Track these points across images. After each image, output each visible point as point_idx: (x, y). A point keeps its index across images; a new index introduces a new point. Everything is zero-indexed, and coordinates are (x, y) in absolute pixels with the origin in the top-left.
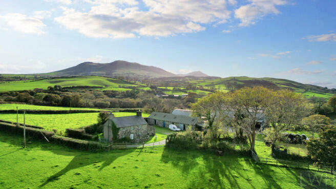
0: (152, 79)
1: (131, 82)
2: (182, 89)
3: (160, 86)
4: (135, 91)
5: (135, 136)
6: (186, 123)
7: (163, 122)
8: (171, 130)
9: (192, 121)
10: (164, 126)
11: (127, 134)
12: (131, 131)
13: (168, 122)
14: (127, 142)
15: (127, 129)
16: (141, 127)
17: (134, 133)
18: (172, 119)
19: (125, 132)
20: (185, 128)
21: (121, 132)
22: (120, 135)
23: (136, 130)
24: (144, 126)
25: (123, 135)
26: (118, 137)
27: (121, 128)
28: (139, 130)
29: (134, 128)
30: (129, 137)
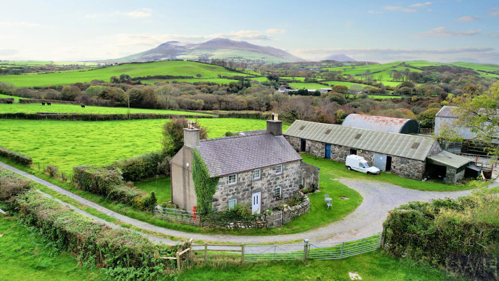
0: (269, 66)
1: (237, 69)
2: (319, 80)
3: (283, 76)
4: (245, 82)
5: (265, 198)
6: (395, 154)
7: (324, 146)
8: (351, 170)
9: (412, 148)
10: (327, 157)
11: (241, 193)
12: (253, 185)
13: (340, 146)
14: (244, 223)
15: (241, 180)
16: (283, 170)
17: (264, 188)
18: (351, 140)
19: (235, 188)
20: (392, 167)
21: (221, 189)
22: (220, 201)
23: (269, 181)
24: (293, 166)
25: (229, 197)
26: (213, 207)
27: (224, 178)
28: (278, 178)
29: (264, 174)
30: (246, 201)
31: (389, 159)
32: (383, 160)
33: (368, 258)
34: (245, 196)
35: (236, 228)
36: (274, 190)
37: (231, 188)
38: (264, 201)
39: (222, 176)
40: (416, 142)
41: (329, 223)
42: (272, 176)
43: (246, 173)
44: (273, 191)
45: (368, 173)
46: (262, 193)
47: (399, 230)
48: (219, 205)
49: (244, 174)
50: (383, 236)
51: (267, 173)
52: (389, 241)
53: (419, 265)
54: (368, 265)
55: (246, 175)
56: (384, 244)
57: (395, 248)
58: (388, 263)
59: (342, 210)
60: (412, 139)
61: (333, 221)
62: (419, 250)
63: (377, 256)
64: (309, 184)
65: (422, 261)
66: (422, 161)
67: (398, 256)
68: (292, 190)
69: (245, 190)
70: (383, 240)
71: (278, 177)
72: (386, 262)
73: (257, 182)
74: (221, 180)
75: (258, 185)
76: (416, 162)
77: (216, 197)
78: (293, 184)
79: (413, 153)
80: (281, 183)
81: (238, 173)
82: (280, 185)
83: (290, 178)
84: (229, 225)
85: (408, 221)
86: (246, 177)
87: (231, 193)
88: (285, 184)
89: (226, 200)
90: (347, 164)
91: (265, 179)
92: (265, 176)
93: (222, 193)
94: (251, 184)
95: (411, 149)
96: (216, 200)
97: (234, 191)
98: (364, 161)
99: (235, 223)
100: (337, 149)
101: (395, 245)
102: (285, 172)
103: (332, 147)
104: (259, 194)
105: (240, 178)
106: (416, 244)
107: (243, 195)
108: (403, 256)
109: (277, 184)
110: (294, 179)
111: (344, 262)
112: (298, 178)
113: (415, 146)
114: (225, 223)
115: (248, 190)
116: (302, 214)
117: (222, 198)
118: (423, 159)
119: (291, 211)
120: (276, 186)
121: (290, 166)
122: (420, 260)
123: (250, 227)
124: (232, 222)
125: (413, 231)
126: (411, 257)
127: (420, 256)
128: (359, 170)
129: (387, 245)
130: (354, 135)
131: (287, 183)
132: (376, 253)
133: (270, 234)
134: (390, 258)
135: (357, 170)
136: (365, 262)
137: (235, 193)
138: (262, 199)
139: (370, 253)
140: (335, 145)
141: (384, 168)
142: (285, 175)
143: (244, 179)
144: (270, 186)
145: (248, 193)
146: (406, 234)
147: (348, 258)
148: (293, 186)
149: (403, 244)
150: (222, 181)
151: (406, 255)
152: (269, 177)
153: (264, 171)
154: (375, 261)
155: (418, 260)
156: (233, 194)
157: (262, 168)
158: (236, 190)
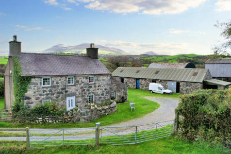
5: (79, 102)
6: (182, 80)
7: (135, 81)
8: (153, 92)
9: (193, 75)
10: (137, 88)
11: (55, 95)
12: (67, 89)
13: (146, 79)
14: (52, 118)
15: (55, 83)
16: (96, 80)
17: (78, 93)
18: (153, 75)
19: (49, 89)
20: (180, 90)
21: (34, 89)
22: (33, 99)
23: (82, 88)
24: (104, 78)
25: (42, 97)
26: (25, 104)
27: (36, 79)
28: (91, 87)
29: (78, 82)
30: (61, 103)
31: (178, 85)
32: (174, 85)
33: (162, 143)
34: (60, 98)
35: (44, 122)
36: (88, 96)
37: (45, 89)
38: (79, 104)
39: (35, 77)
40: (195, 72)
41: (130, 119)
42: (85, 84)
43: (60, 78)
44: (86, 97)
45: (164, 93)
46: (76, 97)
47: (191, 113)
48: (32, 103)
49: (58, 79)
50: (176, 122)
51: (80, 80)
52: (182, 126)
53: (212, 147)
54: (162, 149)
55: (60, 80)
56: (177, 129)
57: (188, 131)
58: (182, 146)
59: (143, 111)
60: (192, 70)
61: (134, 118)
62: (211, 131)
63: (171, 141)
64: (120, 96)
65: (215, 142)
66: (201, 83)
67: (191, 140)
68: (104, 98)
69: (59, 93)
70: (176, 126)
71: (91, 85)
72: (181, 145)
73: (71, 87)
74: (33, 80)
75: (72, 90)
76: (196, 84)
77: (28, 96)
78: (105, 93)
79: (194, 79)
80: (94, 91)
81: (52, 76)
82: (93, 93)
83: (102, 88)
84: (38, 120)
85: (198, 103)
86: (60, 81)
87: (45, 93)
88: (97, 92)
89: (40, 100)
90: (150, 89)
91: (78, 86)
92: (78, 83)
93: (35, 93)
94: (65, 88)
95: (192, 77)
96: (29, 98)
97: (48, 92)
98: (161, 86)
99: (44, 118)
100: (143, 82)
101: (188, 129)
102: (97, 82)
103: (141, 80)
104: (74, 98)
105: (53, 81)
106: (208, 126)
107: (57, 97)
108: (196, 139)
109: (90, 91)
110: (105, 89)
111: (138, 147)
112: (108, 89)
113: (195, 74)
114: (34, 118)
115: (62, 93)
116: (109, 114)
117: (35, 97)
118: (201, 81)
119: (98, 110)
120: (89, 93)
121: (101, 78)
122: (213, 142)
123: (57, 121)
124: (40, 117)
125: (204, 112)
126: (204, 139)
127: (212, 138)
128: (158, 92)
129: (180, 130)
130: (154, 72)
131: (99, 92)
132: (170, 139)
133: (74, 127)
134: (184, 142)
135: (156, 92)
136: (160, 146)
137: (49, 94)
138: (77, 102)
139: (164, 139)
140: (142, 79)
141: (175, 91)
142: (97, 85)
143: (57, 83)
144: (83, 92)
145: (62, 96)
146: (198, 116)
147: (142, 143)
148: (105, 95)
149: (195, 127)
150: (35, 81)
151: (198, 137)
152: (82, 85)
153: (78, 79)
154: (169, 145)
155: (211, 142)
156: (47, 95)
157: (76, 76)
158: (49, 91)
